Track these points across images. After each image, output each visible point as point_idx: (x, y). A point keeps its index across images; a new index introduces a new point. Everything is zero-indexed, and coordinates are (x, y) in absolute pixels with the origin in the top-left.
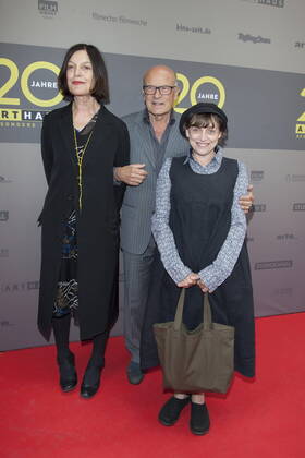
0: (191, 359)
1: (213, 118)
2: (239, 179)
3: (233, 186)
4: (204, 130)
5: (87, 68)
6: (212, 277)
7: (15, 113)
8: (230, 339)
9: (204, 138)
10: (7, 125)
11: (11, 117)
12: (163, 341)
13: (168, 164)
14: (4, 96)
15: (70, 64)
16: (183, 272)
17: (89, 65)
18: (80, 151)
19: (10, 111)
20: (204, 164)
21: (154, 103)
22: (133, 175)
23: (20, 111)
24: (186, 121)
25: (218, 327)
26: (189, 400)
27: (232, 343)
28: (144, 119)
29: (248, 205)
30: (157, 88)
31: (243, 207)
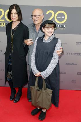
0: (38, 98)
3: (55, 47)
7: (3, 24)
8: (51, 94)
10: (1, 27)
14: (1, 19)
18: (12, 35)
19: (2, 23)
20: (46, 40)
21: (35, 21)
25: (48, 90)
27: (51, 95)
28: (33, 25)
29: (60, 53)
30: (35, 16)
31: (57, 54)
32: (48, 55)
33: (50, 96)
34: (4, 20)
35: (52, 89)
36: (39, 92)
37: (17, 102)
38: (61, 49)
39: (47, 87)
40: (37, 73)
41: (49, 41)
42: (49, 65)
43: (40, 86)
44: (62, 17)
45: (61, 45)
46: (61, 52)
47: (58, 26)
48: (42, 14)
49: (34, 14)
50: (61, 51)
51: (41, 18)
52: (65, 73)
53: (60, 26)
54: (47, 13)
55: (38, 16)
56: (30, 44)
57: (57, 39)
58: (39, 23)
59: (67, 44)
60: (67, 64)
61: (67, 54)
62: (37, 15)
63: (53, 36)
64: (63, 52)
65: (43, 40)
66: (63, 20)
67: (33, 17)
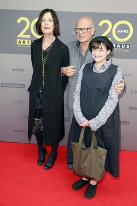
0: (84, 161)
3: (112, 80)
5: (51, 21)
7: (28, 41)
14: (24, 34)
15: (43, 19)
17: (52, 19)
18: (44, 60)
19: (26, 41)
20: (99, 69)
21: (80, 37)
23: (30, 40)
25: (100, 149)
26: (88, 182)
28: (77, 44)
29: (120, 90)
30: (81, 29)
31: (116, 90)
32: (101, 93)
34: (28, 36)
35: (105, 149)
36: (85, 152)
37: (49, 168)
40: (83, 122)
41: (103, 71)
43: (88, 143)
44: (125, 31)
45: (121, 77)
46: (122, 89)
47: (119, 46)
48: (93, 26)
49: (80, 27)
50: (121, 87)
51: (90, 32)
52: (127, 123)
53: (121, 45)
54: (101, 24)
55: (86, 30)
56: (72, 75)
57: (117, 67)
58: (86, 41)
59: (131, 75)
60: (131, 108)
61: (132, 92)
62: (84, 28)
63: (109, 62)
64: (125, 88)
65: (93, 68)
66: (126, 35)
67: (78, 31)
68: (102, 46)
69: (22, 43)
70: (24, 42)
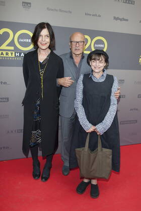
1: (102, 56)
2: (114, 84)
4: (98, 61)
6: (102, 128)
7: (12, 53)
8: (110, 155)
9: (98, 65)
11: (10, 55)
12: (80, 156)
13: (82, 77)
16: (89, 126)
18: (42, 72)
21: (76, 49)
22: (66, 82)
23: (14, 52)
24: (90, 57)
25: (105, 150)
26: (90, 182)
27: (111, 157)
30: (77, 42)
31: (116, 97)
33: (109, 158)
35: (110, 149)
38: (118, 89)
39: (104, 146)
42: (108, 113)
67: (74, 43)
68: (102, 58)
69: (5, 55)
70: (7, 54)
